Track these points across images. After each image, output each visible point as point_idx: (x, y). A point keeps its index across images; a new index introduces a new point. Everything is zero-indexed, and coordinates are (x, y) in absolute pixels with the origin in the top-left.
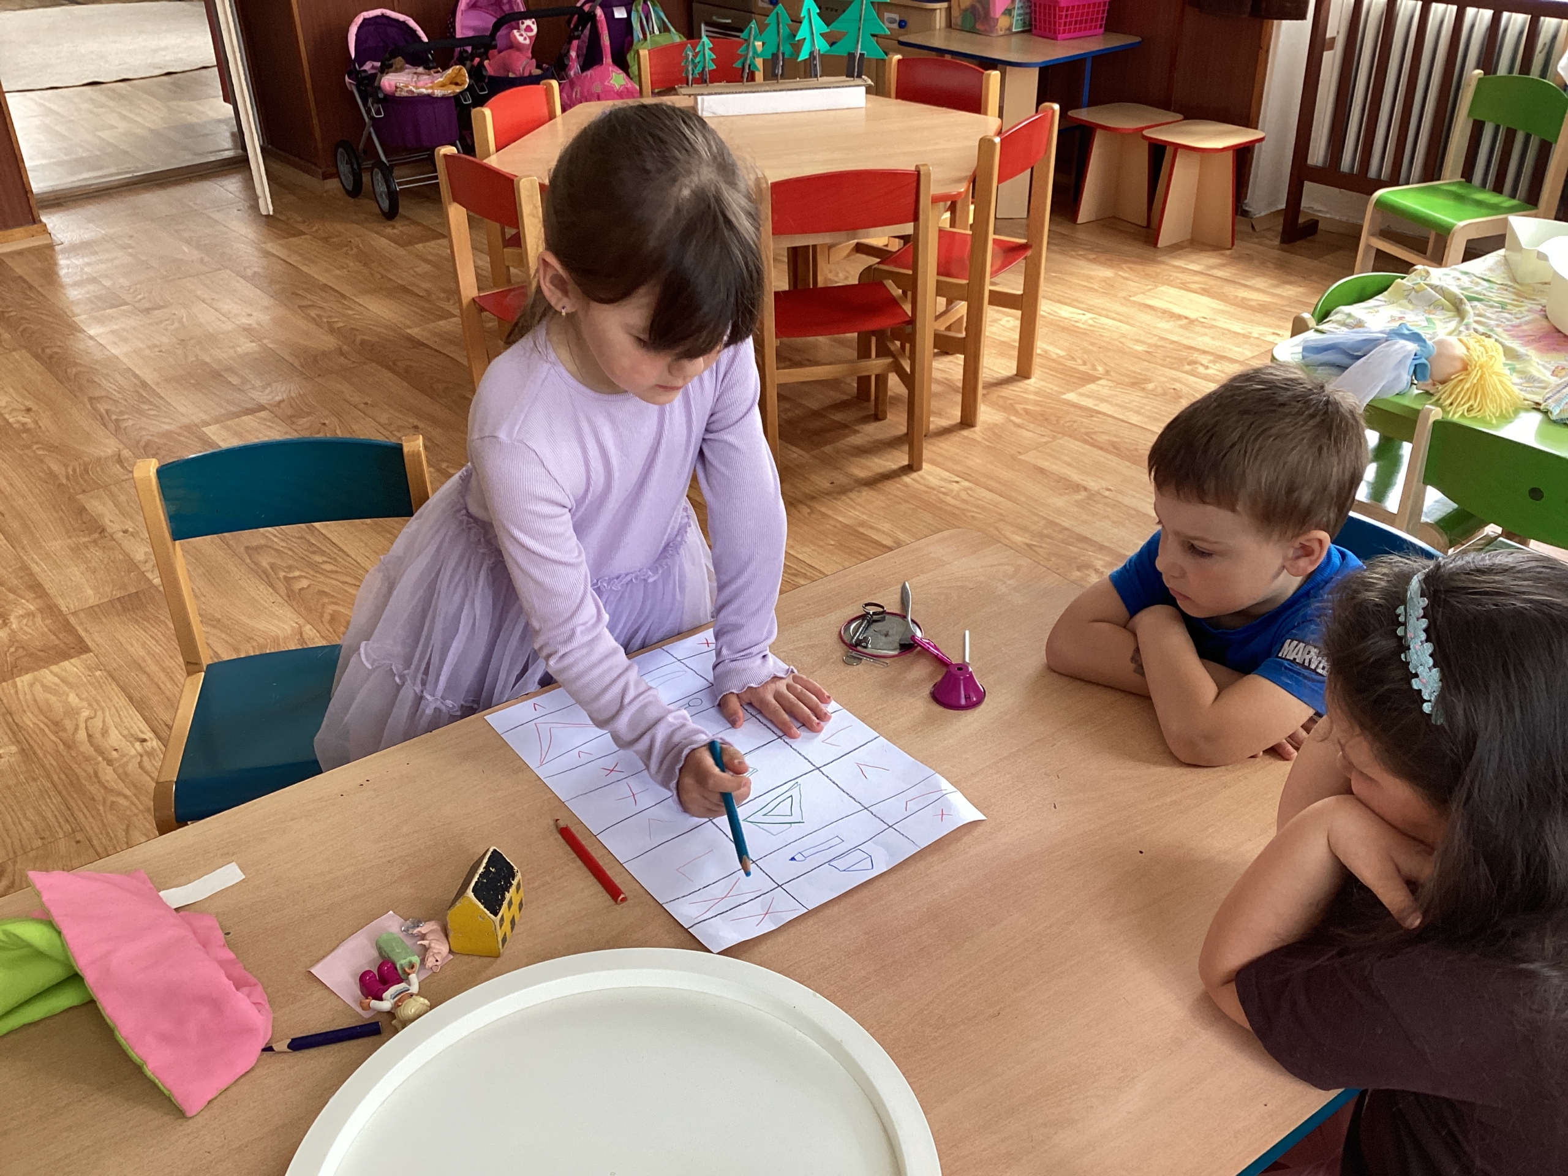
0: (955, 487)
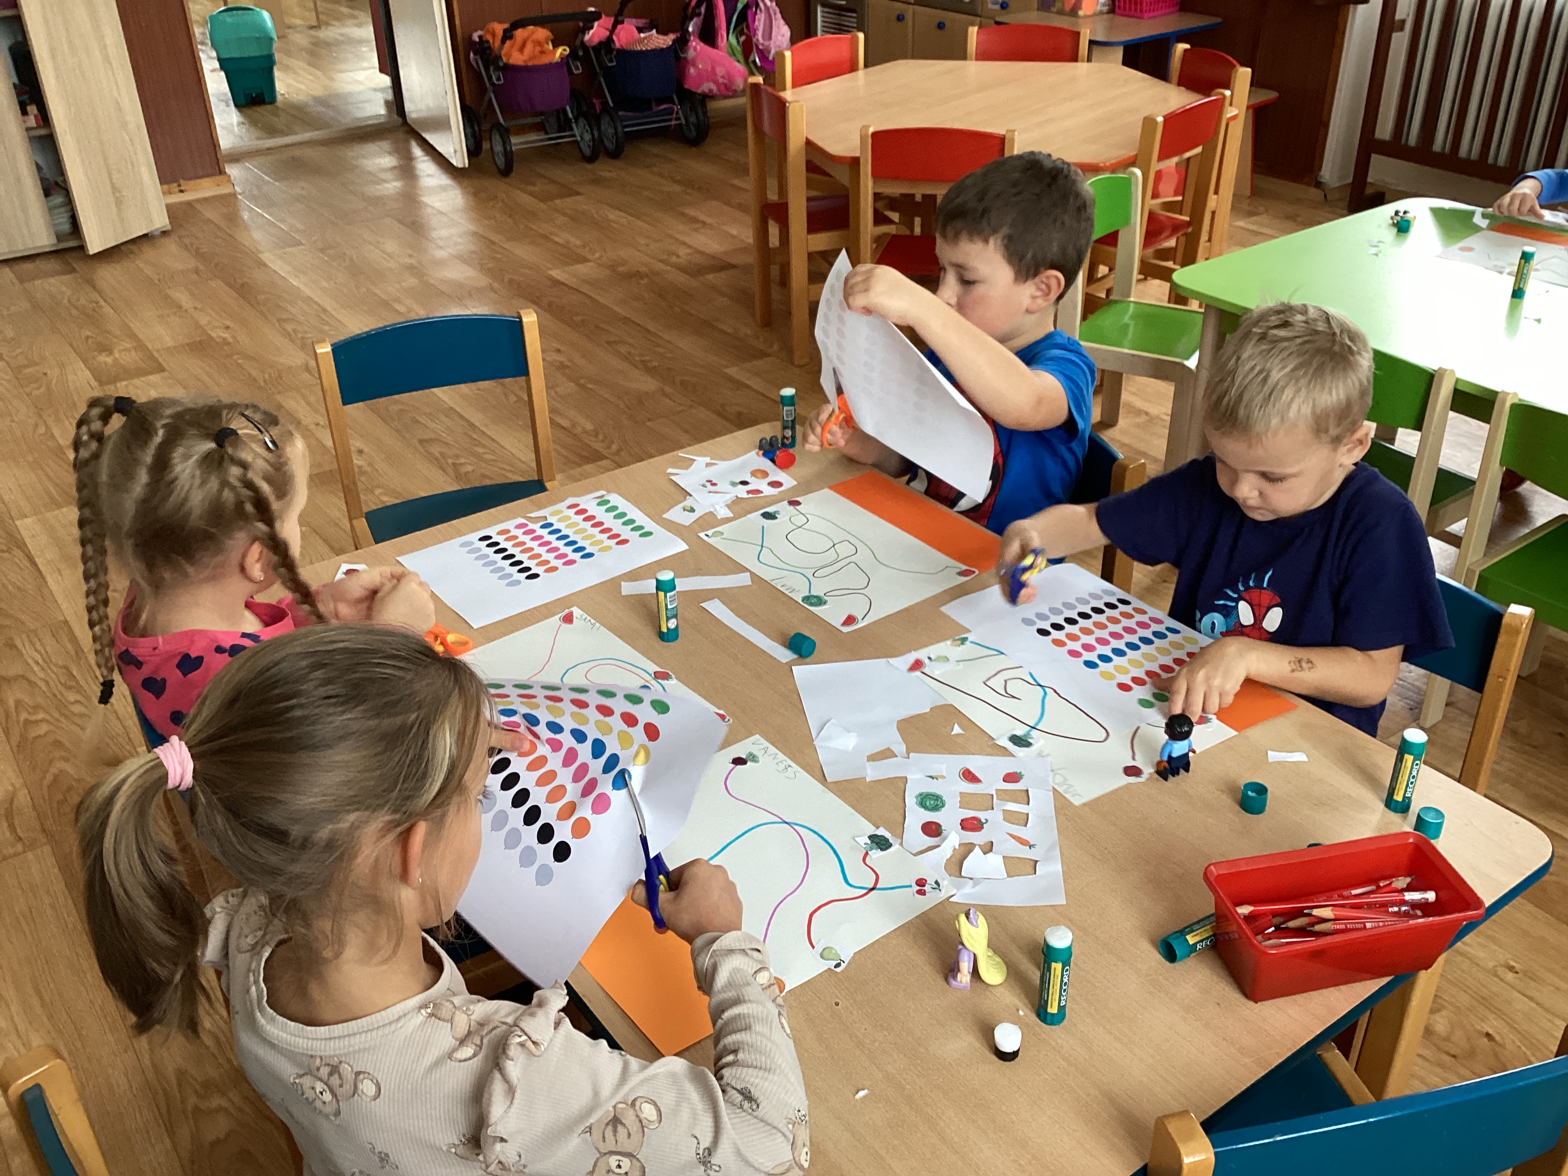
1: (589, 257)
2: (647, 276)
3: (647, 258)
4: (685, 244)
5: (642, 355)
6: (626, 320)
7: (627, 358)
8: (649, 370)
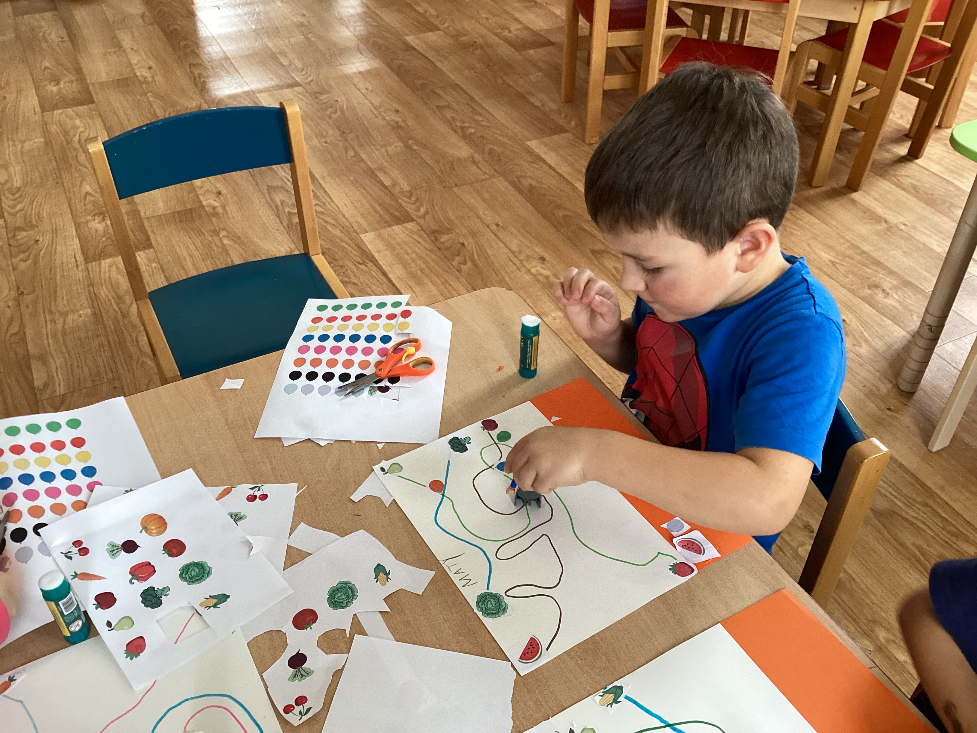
1: (440, 27)
2: (482, 47)
3: (485, 30)
4: (516, 19)
5: (463, 121)
6: (456, 87)
7: (450, 123)
8: (466, 137)
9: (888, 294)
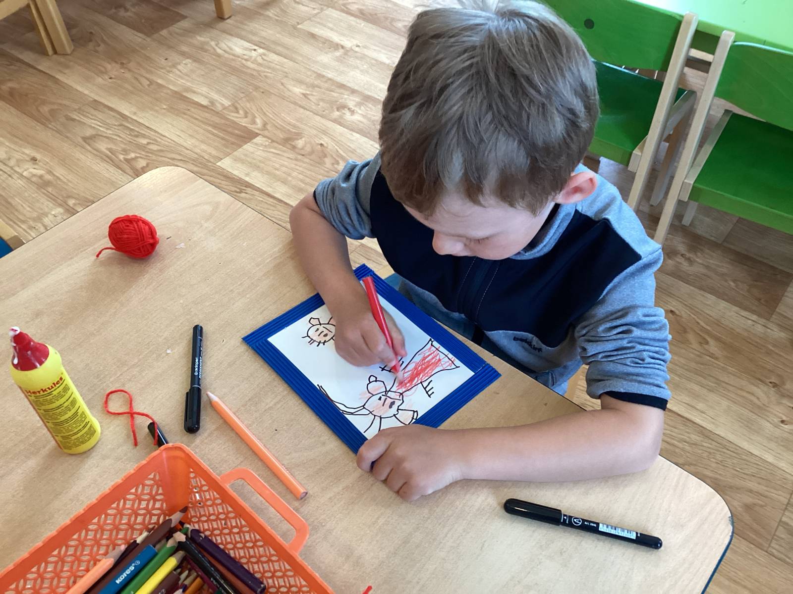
0: (254, 54)
9: (353, 111)
